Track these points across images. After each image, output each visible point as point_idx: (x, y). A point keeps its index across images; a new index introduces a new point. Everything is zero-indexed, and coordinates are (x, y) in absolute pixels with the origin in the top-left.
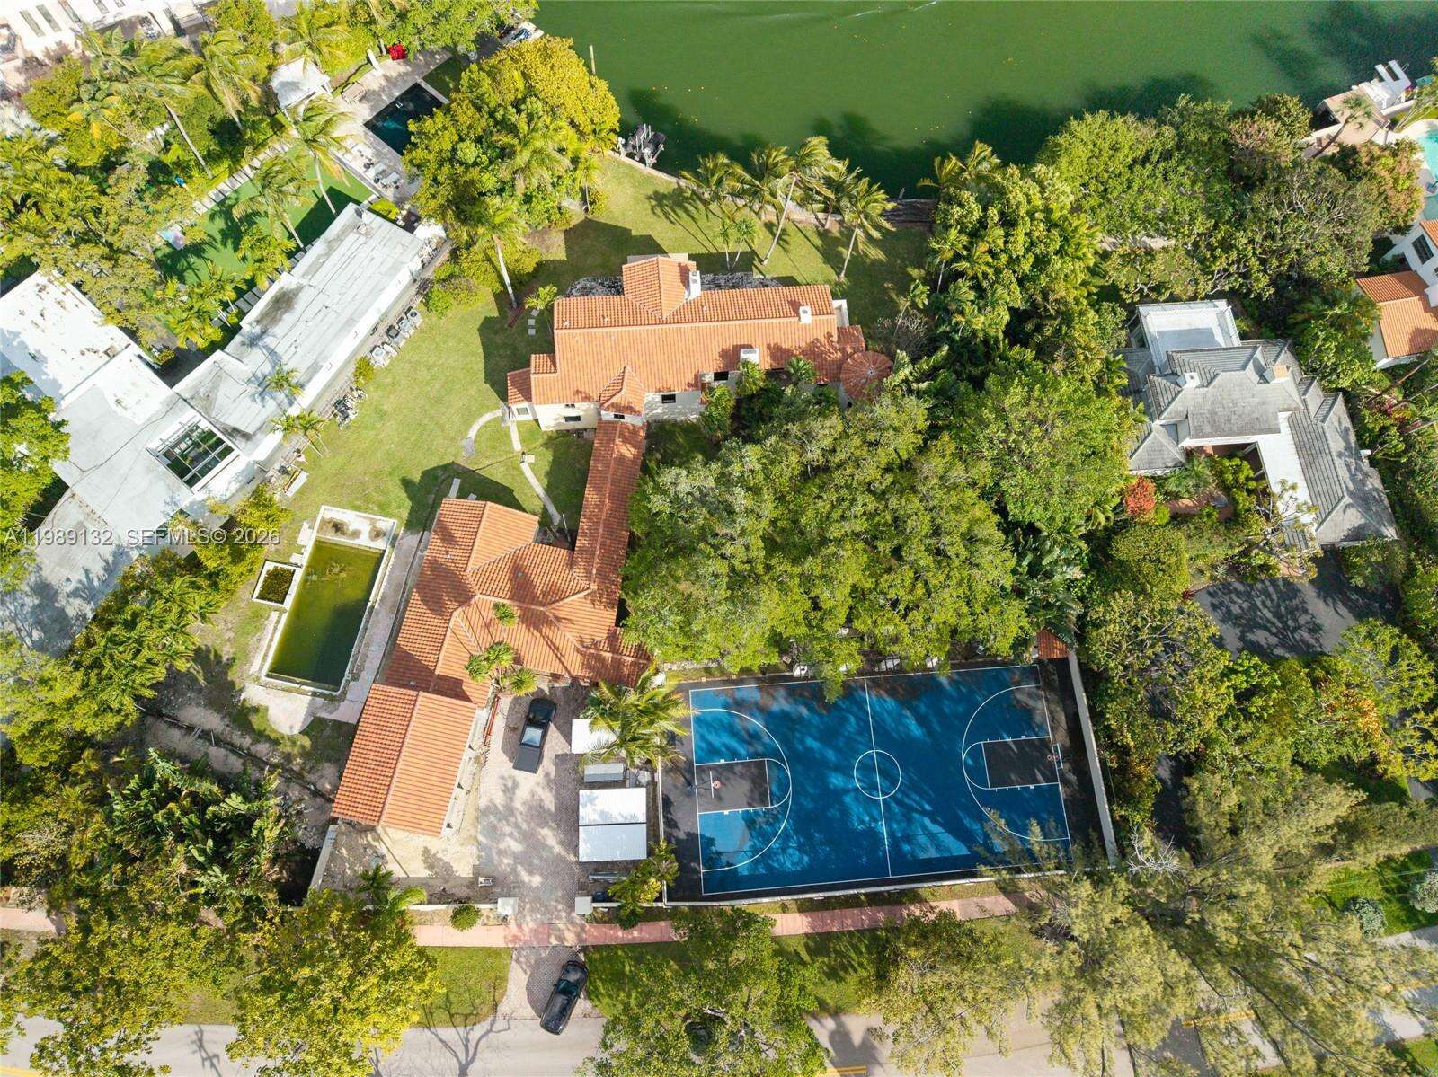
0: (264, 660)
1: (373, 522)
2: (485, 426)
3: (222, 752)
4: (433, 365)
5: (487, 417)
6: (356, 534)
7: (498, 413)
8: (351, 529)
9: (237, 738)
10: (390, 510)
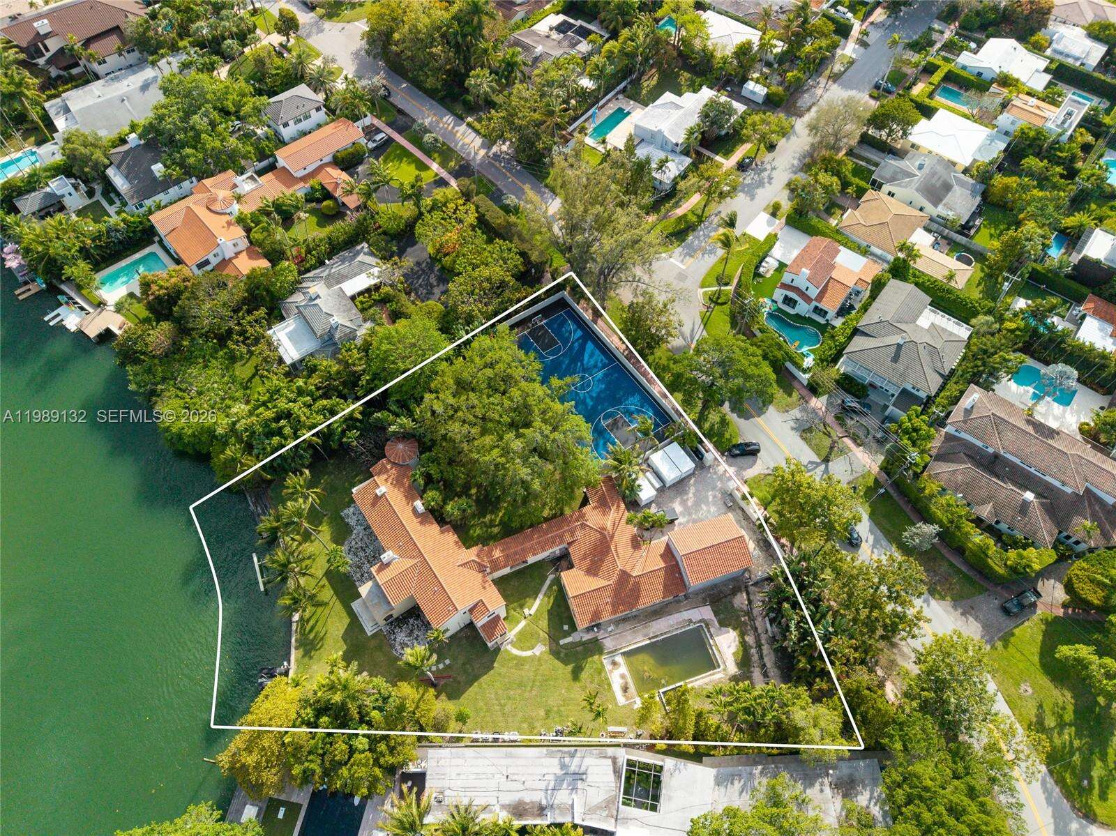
0: (713, 674)
1: (611, 672)
2: (522, 649)
3: (766, 659)
4: (500, 705)
5: (515, 652)
6: (623, 676)
7: (509, 647)
8: (622, 681)
9: (756, 658)
10: (600, 666)
